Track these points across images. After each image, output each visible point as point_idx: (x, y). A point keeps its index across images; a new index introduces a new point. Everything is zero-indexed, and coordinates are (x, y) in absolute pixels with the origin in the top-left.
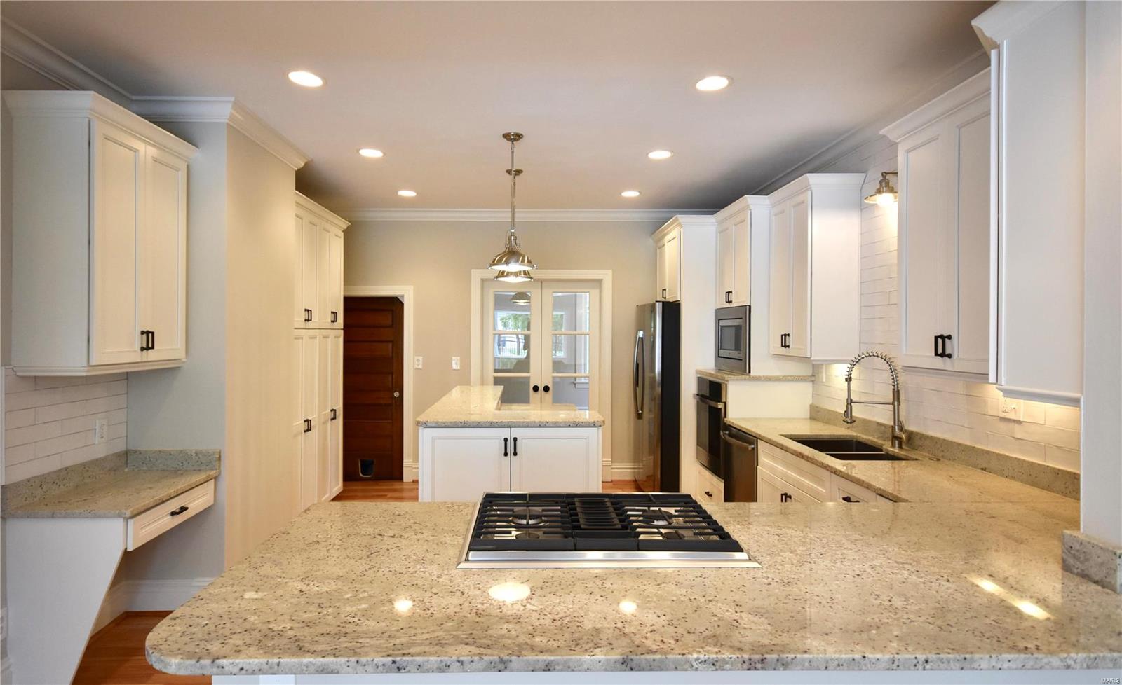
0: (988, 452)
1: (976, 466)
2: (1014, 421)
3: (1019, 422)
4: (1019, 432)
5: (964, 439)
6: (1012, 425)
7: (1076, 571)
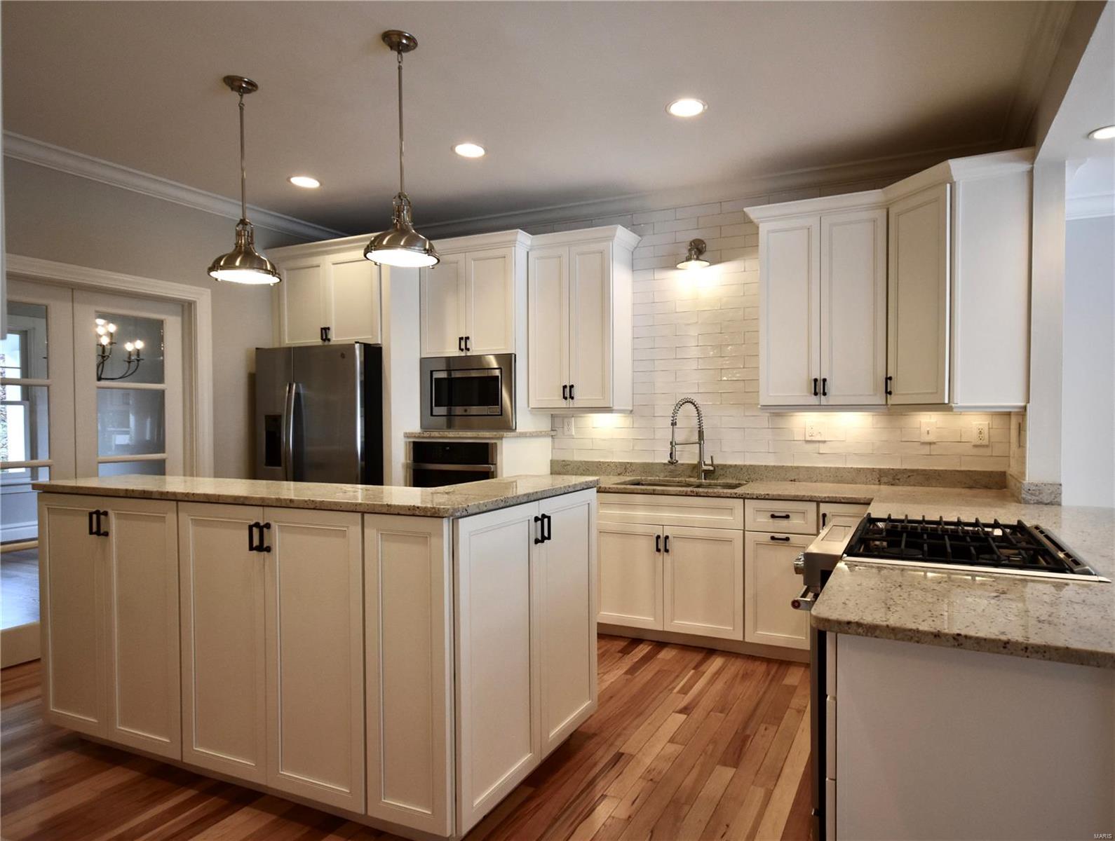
0: (797, 468)
1: (785, 480)
2: (819, 442)
3: (824, 442)
4: (823, 449)
5: (771, 461)
6: (817, 445)
7: (1032, 502)
